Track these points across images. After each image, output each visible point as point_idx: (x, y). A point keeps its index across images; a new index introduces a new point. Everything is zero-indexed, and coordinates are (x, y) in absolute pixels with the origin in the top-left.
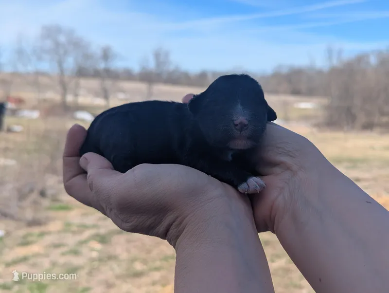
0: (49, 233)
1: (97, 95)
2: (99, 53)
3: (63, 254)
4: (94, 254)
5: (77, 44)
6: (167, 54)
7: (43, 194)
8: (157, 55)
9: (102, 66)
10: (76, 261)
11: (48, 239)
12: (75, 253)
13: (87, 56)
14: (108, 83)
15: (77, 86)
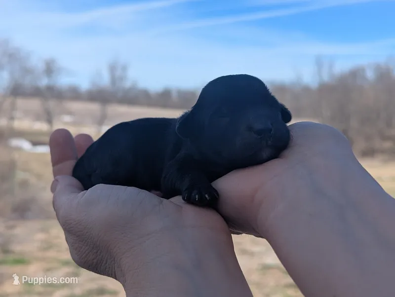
1: (38, 118)
5: (13, 56)
6: (124, 68)
8: (112, 69)
9: (44, 82)
14: (52, 104)
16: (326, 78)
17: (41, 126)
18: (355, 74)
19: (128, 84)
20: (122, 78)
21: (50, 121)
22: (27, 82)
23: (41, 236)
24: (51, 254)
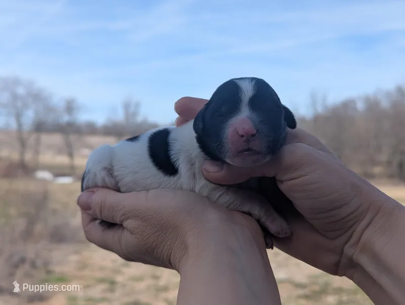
1: (60, 152)
2: (62, 105)
5: (37, 97)
6: (138, 105)
7: (33, 265)
8: (127, 106)
9: (65, 118)
13: (50, 109)
14: (73, 138)
15: (38, 142)
16: (320, 109)
17: (63, 160)
18: (347, 105)
19: (139, 119)
20: (135, 114)
21: (71, 155)
22: (50, 119)
23: (74, 258)
24: (86, 273)
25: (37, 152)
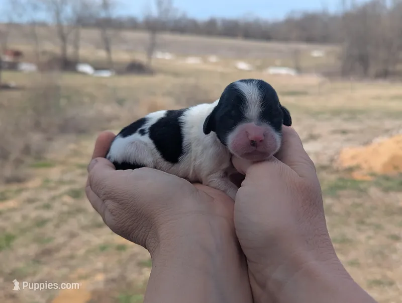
0: (26, 189)
1: (98, 47)
3: (36, 208)
4: (65, 208)
10: (47, 214)
11: (25, 195)
12: (47, 207)
21: (108, 49)
25: (77, 47)
